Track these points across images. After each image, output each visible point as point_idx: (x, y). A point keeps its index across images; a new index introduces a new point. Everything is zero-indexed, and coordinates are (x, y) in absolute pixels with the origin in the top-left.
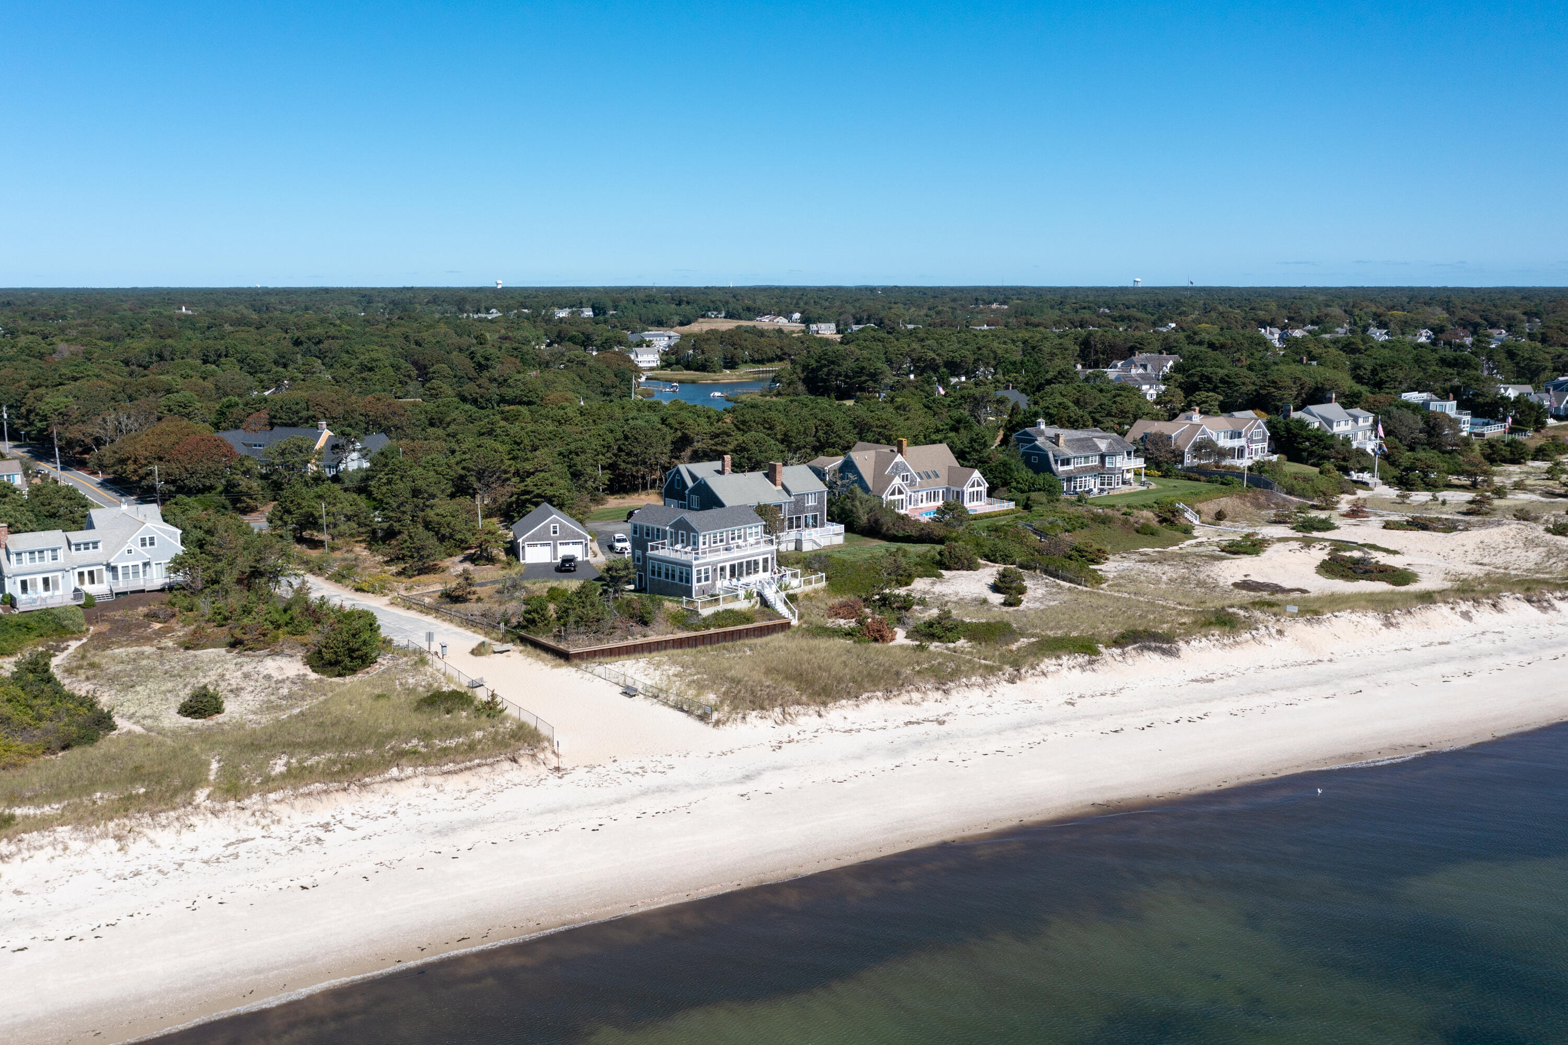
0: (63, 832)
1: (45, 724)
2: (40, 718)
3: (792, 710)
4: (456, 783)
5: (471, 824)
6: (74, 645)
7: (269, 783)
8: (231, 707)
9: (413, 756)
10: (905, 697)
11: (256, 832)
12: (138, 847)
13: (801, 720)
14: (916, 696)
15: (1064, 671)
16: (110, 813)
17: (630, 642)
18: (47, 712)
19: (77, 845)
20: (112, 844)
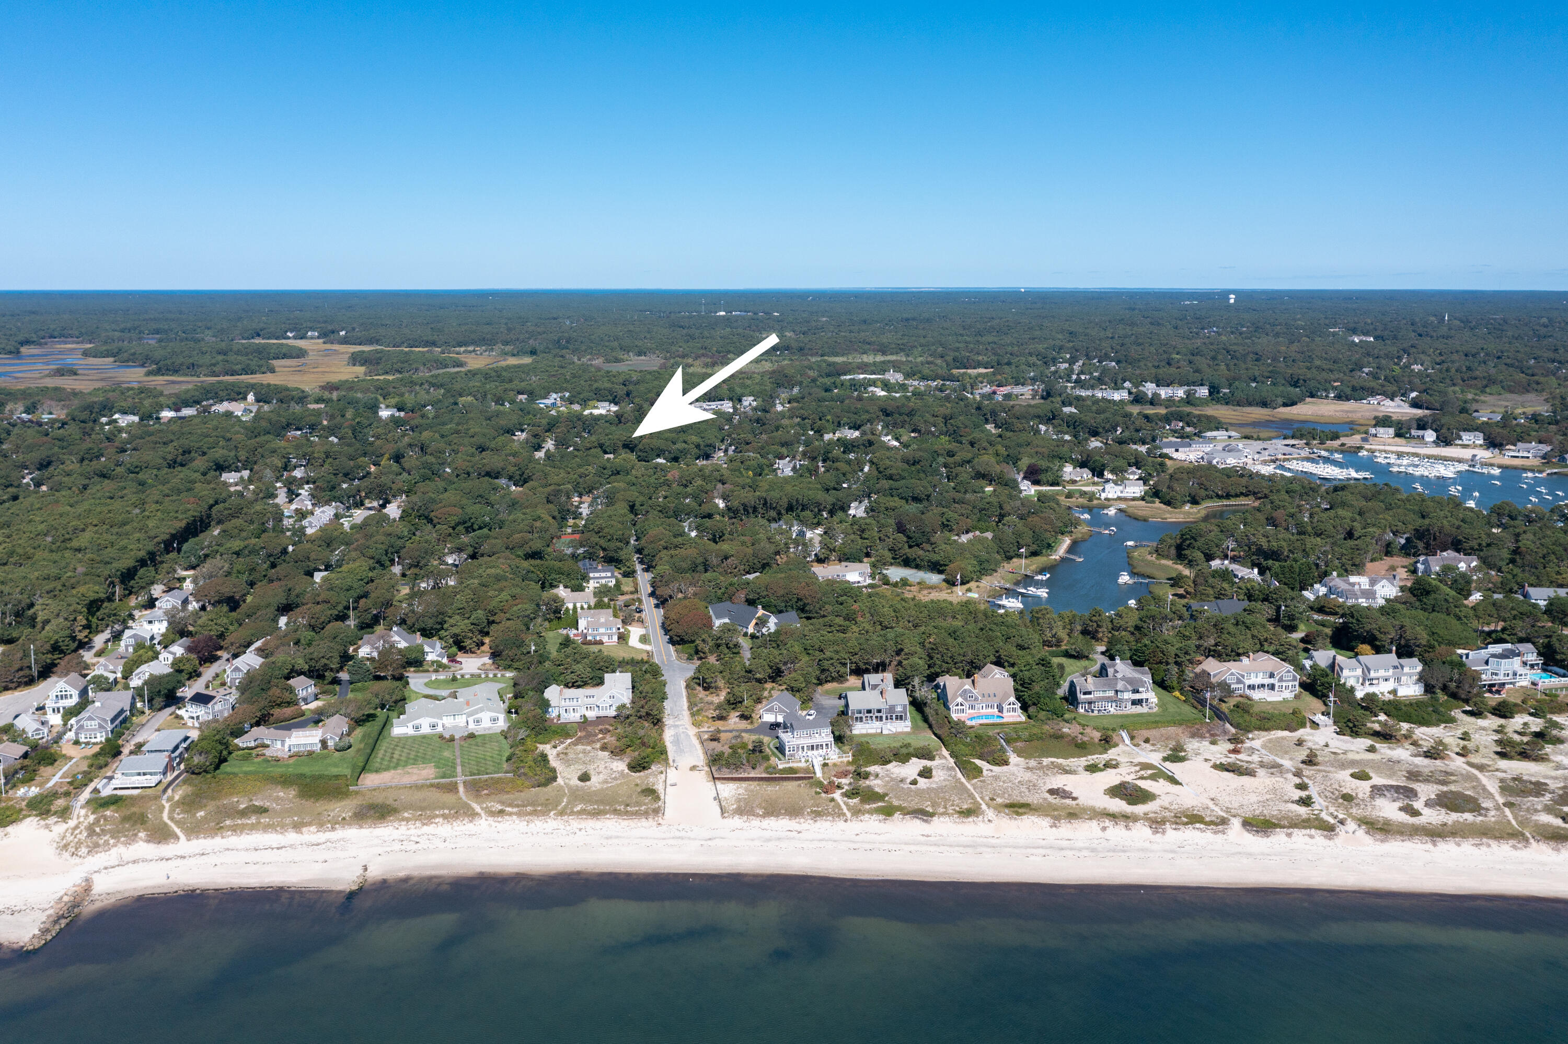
0: (515, 817)
1: (537, 777)
2: (536, 775)
3: (751, 817)
4: (626, 823)
5: (617, 837)
6: (569, 741)
7: (572, 813)
8: (594, 779)
9: (616, 812)
10: (797, 820)
11: (563, 827)
12: (532, 825)
13: (753, 822)
14: (802, 820)
15: (871, 821)
16: (530, 814)
17: (746, 775)
18: (539, 773)
19: (517, 822)
20: (525, 823)
